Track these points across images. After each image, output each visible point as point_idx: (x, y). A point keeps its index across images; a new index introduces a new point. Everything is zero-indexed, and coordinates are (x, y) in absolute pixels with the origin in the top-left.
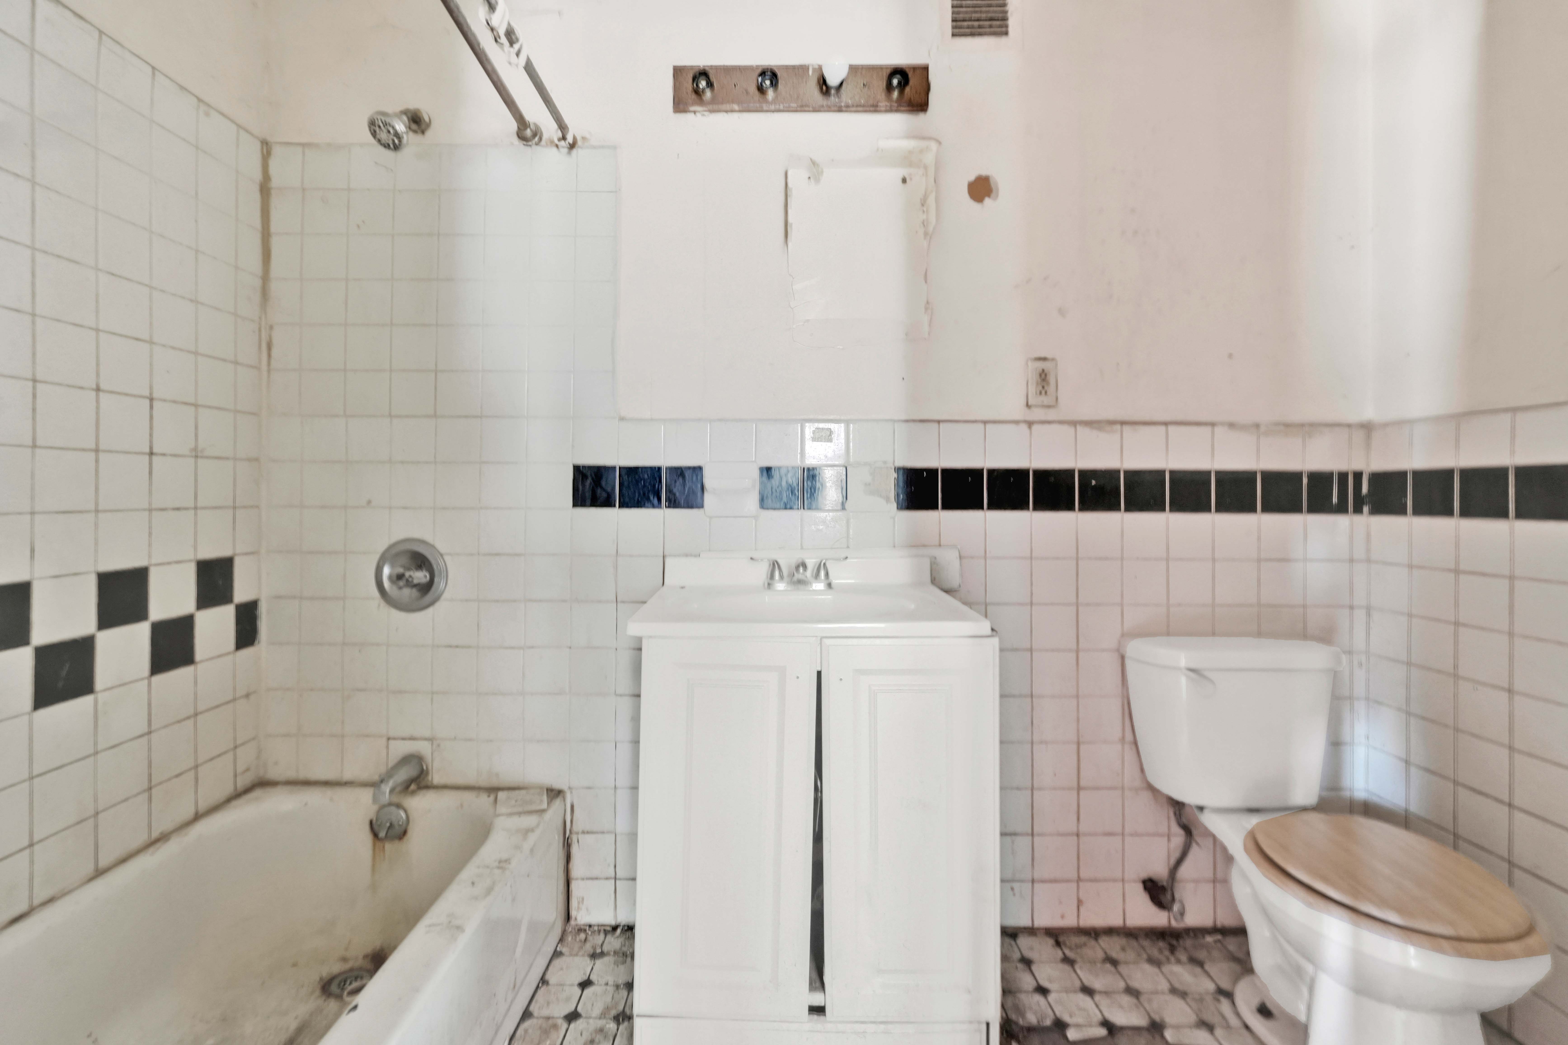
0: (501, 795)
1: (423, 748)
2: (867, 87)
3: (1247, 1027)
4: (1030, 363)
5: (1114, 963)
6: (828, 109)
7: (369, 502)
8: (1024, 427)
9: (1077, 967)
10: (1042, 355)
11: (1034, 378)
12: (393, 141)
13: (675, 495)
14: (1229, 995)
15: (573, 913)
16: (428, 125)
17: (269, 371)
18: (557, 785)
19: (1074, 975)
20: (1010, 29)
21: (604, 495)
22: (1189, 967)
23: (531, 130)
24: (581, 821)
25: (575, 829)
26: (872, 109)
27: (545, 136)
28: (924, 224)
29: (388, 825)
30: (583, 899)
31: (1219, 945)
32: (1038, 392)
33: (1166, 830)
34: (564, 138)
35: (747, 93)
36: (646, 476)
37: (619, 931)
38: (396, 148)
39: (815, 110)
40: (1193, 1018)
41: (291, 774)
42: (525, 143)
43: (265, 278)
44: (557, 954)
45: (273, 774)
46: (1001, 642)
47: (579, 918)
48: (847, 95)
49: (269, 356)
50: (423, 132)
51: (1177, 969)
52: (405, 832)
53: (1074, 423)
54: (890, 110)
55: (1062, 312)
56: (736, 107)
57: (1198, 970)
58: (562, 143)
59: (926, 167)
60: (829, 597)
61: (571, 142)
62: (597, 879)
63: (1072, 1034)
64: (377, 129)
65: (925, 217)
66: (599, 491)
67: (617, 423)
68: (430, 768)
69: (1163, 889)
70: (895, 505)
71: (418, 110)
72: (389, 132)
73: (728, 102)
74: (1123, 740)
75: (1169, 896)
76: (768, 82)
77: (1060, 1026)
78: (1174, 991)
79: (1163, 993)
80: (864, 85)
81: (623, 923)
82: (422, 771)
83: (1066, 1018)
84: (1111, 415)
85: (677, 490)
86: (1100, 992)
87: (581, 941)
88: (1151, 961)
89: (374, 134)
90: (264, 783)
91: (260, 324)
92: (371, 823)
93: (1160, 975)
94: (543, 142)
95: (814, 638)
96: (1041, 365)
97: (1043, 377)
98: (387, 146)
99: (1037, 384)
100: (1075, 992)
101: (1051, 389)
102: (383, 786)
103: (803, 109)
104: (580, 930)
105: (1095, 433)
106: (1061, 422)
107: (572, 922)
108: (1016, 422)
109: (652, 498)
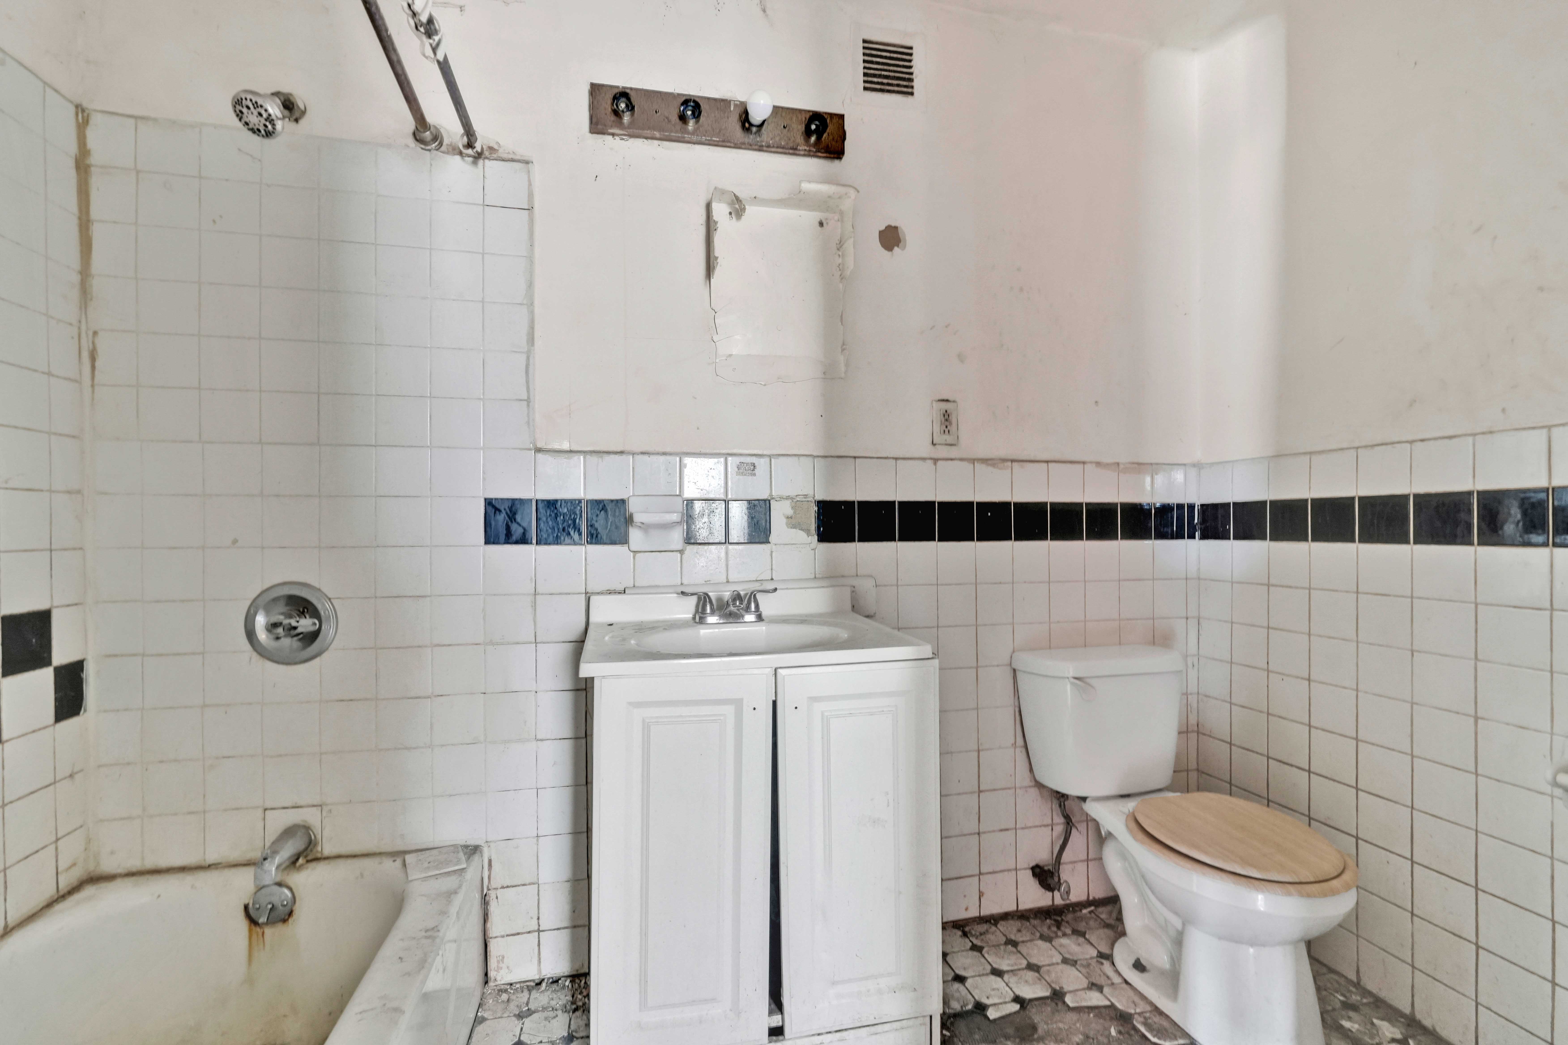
0: (409, 858)
1: (311, 817)
2: (787, 129)
3: (1126, 982)
4: (934, 404)
5: (1015, 944)
6: (750, 147)
7: (235, 541)
8: (930, 463)
9: (984, 951)
10: (946, 398)
11: (938, 418)
12: (265, 126)
13: (597, 530)
14: (1109, 957)
15: (492, 974)
16: (304, 113)
17: (93, 386)
18: (472, 842)
19: (983, 960)
20: (915, 91)
21: (520, 530)
22: (1075, 937)
23: (431, 132)
24: (499, 877)
25: (493, 884)
26: (791, 151)
27: (446, 141)
28: (841, 268)
29: (270, 906)
30: (503, 957)
31: (1093, 915)
32: (942, 432)
33: (1050, 822)
34: (470, 145)
35: (669, 121)
36: (566, 510)
37: (544, 985)
38: (269, 134)
39: (737, 146)
40: (1085, 983)
41: (135, 864)
42: (423, 146)
43: (85, 272)
44: (478, 1021)
45: (108, 866)
46: (940, 663)
47: (498, 978)
48: (767, 135)
49: (93, 368)
50: (297, 120)
51: (1064, 941)
52: (290, 914)
53: (973, 461)
54: (808, 154)
55: (961, 358)
56: (657, 134)
57: (1081, 940)
58: (470, 151)
59: (842, 213)
60: (762, 628)
61: (479, 150)
62: (518, 934)
63: (992, 1014)
64: (245, 110)
65: (840, 261)
66: (514, 527)
67: (533, 454)
68: (319, 837)
69: (1051, 874)
70: (816, 537)
71: (291, 94)
72: (260, 114)
73: (649, 128)
74: (1014, 745)
75: (1056, 879)
76: (689, 113)
77: (980, 1008)
78: (1065, 961)
79: (1058, 964)
80: (784, 127)
81: (549, 976)
82: (310, 842)
83: (985, 1001)
84: (1002, 453)
85: (599, 524)
86: (1008, 972)
87: (503, 1001)
88: (1042, 937)
89: (240, 115)
90: (95, 879)
91: (79, 328)
92: (246, 907)
93: (1053, 949)
94: (443, 148)
95: (770, 669)
96: (944, 406)
97: (946, 417)
98: (255, 131)
99: (941, 424)
100: (987, 974)
101: (953, 428)
102: (267, 864)
103: (724, 144)
104: (502, 991)
105: (990, 469)
106: (961, 460)
107: (491, 984)
108: (923, 459)
109: (572, 533)
